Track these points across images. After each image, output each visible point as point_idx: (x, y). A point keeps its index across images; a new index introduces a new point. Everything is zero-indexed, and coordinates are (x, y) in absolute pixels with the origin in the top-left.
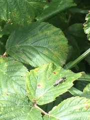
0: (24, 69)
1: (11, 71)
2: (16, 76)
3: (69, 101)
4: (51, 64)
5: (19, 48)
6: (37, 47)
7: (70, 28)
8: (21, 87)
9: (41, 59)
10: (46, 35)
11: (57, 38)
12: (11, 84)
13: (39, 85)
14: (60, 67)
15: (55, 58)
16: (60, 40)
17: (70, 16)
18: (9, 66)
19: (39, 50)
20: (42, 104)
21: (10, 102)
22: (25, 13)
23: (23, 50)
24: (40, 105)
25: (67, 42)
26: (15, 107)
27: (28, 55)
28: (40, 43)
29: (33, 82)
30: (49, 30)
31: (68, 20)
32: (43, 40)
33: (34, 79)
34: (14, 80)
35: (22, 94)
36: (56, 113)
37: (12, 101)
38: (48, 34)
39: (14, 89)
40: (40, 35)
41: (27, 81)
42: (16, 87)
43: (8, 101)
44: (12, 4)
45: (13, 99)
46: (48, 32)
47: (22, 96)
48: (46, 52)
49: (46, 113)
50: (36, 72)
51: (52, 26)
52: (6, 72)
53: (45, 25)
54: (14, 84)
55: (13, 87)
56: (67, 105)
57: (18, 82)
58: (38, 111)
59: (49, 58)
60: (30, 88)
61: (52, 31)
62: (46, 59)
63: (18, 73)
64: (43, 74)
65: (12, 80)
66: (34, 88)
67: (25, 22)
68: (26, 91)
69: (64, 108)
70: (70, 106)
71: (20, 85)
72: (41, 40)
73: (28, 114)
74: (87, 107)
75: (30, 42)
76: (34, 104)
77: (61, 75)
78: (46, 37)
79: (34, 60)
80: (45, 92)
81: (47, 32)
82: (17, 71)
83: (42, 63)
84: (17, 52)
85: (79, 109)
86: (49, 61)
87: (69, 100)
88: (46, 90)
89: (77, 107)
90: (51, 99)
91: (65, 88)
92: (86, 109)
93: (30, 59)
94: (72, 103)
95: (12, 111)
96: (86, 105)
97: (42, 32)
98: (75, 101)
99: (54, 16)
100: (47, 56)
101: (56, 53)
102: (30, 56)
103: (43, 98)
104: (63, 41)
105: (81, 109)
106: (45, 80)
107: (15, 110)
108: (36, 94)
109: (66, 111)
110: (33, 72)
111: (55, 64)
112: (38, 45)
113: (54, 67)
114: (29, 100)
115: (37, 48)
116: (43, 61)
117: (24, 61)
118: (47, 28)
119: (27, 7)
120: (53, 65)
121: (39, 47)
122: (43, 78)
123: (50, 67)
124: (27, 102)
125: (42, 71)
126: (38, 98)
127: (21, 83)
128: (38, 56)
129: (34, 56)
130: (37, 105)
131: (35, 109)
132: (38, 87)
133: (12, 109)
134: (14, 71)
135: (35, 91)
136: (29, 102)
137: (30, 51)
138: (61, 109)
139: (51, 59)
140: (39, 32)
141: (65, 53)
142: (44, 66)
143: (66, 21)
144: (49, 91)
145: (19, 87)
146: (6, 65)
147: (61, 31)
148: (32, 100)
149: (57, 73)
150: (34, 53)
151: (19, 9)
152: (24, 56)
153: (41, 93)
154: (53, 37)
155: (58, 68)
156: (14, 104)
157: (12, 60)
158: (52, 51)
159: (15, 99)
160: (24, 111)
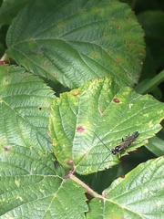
0: (48, 91)
1: (18, 95)
2: (26, 108)
3: (153, 167)
4: (107, 80)
8: (39, 132)
9: (84, 70)
10: (96, 17)
11: (122, 24)
12: (16, 124)
13: (80, 129)
14: (129, 89)
15: (116, 69)
16: (126, 30)
18: (13, 85)
19: (80, 49)
20: (87, 171)
21: (12, 165)
23: (45, 50)
24: (81, 173)
25: (143, 35)
26: (22, 178)
27: (56, 60)
28: (84, 34)
29: (66, 122)
30: (104, 6)
32: (90, 28)
33: (70, 115)
34: (23, 116)
35: (39, 147)
36: (121, 195)
37: (17, 164)
40: (84, 16)
41: (53, 117)
42: (26, 132)
43: (7, 164)
45: (18, 160)
46: (102, 11)
47: (41, 153)
48: (96, 56)
49: (95, 194)
50: (73, 97)
52: (5, 99)
54: (22, 126)
55: (19, 132)
56: (147, 176)
57: (31, 121)
58: (78, 189)
59: (102, 68)
60: (59, 134)
61: (109, 9)
62: (96, 70)
63: (32, 101)
64: (90, 103)
65: (19, 116)
66: (69, 135)
68: (49, 142)
70: (154, 178)
71: (37, 129)
72: (84, 27)
73: (55, 195)
75: (61, 31)
76: (67, 171)
77: (131, 105)
78: (96, 20)
79: (70, 71)
80: (95, 144)
81: (97, 10)
82: (29, 97)
84: (30, 53)
87: (152, 163)
88: (97, 140)
90: (111, 161)
93: (60, 70)
94: (158, 171)
95: (16, 188)
97: (88, 10)
100: (98, 65)
101: (118, 57)
102: (60, 64)
103: (89, 157)
104: (135, 31)
106: (95, 116)
107: (24, 185)
108: (74, 147)
109: (146, 190)
110: (67, 98)
111: (116, 82)
112: (78, 39)
113: (114, 89)
114: (56, 163)
115: (76, 47)
116: (89, 75)
117: (46, 73)
120: (113, 83)
121: (79, 43)
122: (90, 111)
123: (105, 87)
124: (52, 167)
126: (78, 158)
127: (38, 123)
128: (77, 64)
129: (68, 63)
130: (76, 174)
131: (70, 184)
132: (77, 134)
133: (17, 183)
134: (22, 97)
135: (70, 141)
136: (56, 167)
137: (59, 52)
139: (108, 71)
140: (80, 10)
141: (138, 60)
142: (92, 84)
145: (34, 132)
146: (5, 82)
147: (130, 10)
148: (64, 163)
149: (122, 101)
150: (68, 57)
152: (46, 62)
153: (85, 146)
154: (112, 23)
155: (123, 91)
156: (20, 171)
157: (20, 71)
158: (110, 53)
159: (23, 158)
160: (44, 188)
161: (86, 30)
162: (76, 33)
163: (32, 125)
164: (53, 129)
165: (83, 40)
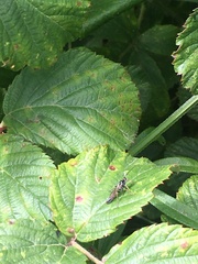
0: (46, 161)
1: (17, 165)
2: (28, 176)
3: (146, 235)
4: (102, 148)
5: (32, 113)
6: (71, 108)
8: (41, 200)
9: (81, 135)
10: (89, 81)
11: (116, 85)
12: (19, 194)
13: (79, 198)
14: (124, 154)
15: (111, 131)
16: (120, 91)
18: (13, 154)
19: (77, 114)
20: (88, 239)
21: (18, 238)
22: (42, 41)
23: (41, 117)
25: (137, 93)
26: (28, 250)
27: (53, 127)
28: (78, 99)
29: (66, 193)
30: (96, 68)
32: (84, 93)
33: (68, 185)
34: (24, 185)
35: (41, 217)
36: (119, 261)
37: (22, 236)
38: (95, 78)
39: (24, 207)
40: (78, 81)
42: (29, 201)
43: (13, 236)
45: (23, 232)
46: (95, 74)
47: (43, 224)
48: (92, 120)
49: (95, 260)
50: (71, 168)
51: (103, 59)
52: (6, 169)
53: (87, 58)
54: (24, 195)
55: (22, 201)
56: (142, 242)
57: (32, 189)
58: (79, 257)
59: (99, 132)
60: (60, 205)
61: (102, 71)
62: (92, 134)
63: (32, 171)
64: (87, 174)
65: (20, 186)
66: (69, 205)
67: (43, 61)
68: (51, 210)
69: (135, 249)
70: (148, 245)
71: (38, 198)
72: (79, 92)
74: (184, 246)
75: (55, 97)
76: (69, 239)
77: (125, 173)
78: (90, 84)
79: (67, 138)
80: (93, 213)
81: (91, 73)
82: (29, 166)
84: (28, 122)
85: (169, 252)
86: (99, 138)
87: (145, 231)
88: (95, 209)
89: (164, 248)
90: (107, 230)
91: (135, 203)
92: (183, 251)
93: (58, 136)
94: (151, 238)
95: (22, 259)
96: (182, 241)
97: (81, 73)
98: (158, 233)
99: (107, 20)
100: (94, 129)
101: (113, 119)
102: (57, 130)
103: (88, 226)
104: (129, 90)
105: (172, 252)
106: (92, 185)
107: (30, 256)
108: (74, 217)
109: (141, 256)
110: (64, 169)
111: (113, 146)
112: (73, 105)
113: (110, 154)
114: (58, 233)
115: (71, 112)
116: (86, 140)
117: (44, 141)
118: (93, 65)
119: (45, 28)
121: (75, 108)
122: (87, 181)
123: (101, 155)
124: (55, 236)
125: (84, 167)
126: (79, 226)
127: (38, 191)
128: (74, 130)
129: (64, 128)
130: (76, 241)
131: (72, 252)
132: (76, 203)
133: (23, 254)
134: (23, 166)
135: (70, 210)
136: (58, 235)
137: (56, 119)
138: (130, 252)
139: (104, 135)
140: (74, 75)
141: (134, 118)
142: (88, 154)
143: (134, 23)
144: (102, 211)
145: (36, 201)
146: (5, 151)
148: (65, 232)
149: (118, 167)
150: (65, 123)
151: (26, 34)
152: (43, 129)
153: (84, 215)
154: (106, 85)
155: (119, 157)
156: (25, 242)
157: (18, 140)
158: (105, 116)
159: (27, 230)
160: (48, 257)
161: (80, 95)
162: (70, 99)
163: (33, 194)
164: (53, 201)
165: (79, 105)
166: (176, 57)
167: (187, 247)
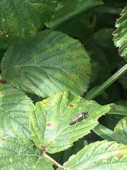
0: (28, 100)
1: (9, 103)
2: (16, 111)
3: (93, 148)
4: (65, 93)
5: (20, 71)
6: (45, 68)
7: (96, 36)
8: (24, 127)
9: (51, 85)
10: (58, 50)
11: (75, 54)
12: (9, 122)
13: (48, 125)
14: (80, 97)
15: (72, 83)
16: (78, 58)
17: (95, 18)
18: (6, 97)
19: (49, 72)
20: (54, 151)
21: (8, 149)
22: (26, 20)
23: (26, 73)
24: (50, 153)
25: (89, 59)
26: (14, 157)
27: (33, 80)
28: (51, 62)
29: (40, 120)
30: (63, 42)
31: (92, 23)
32: (54, 58)
33: (42, 116)
34: (13, 116)
35: (24, 137)
36: (74, 165)
37: (10, 148)
38: (62, 48)
39: (13, 130)
40: (50, 50)
42: (16, 127)
43: (4, 149)
44: (7, 6)
45: (11, 146)
46: (62, 46)
47: (25, 141)
48: (59, 76)
49: (59, 165)
50: (44, 105)
51: (67, 37)
52: (2, 106)
53: (56, 35)
54: (13, 123)
55: (11, 127)
56: (90, 153)
57: (18, 120)
58: (48, 163)
59: (63, 83)
60: (36, 129)
61: (66, 44)
62: (59, 85)
63: (18, 107)
64: (55, 108)
65: (10, 117)
66: (43, 129)
67: (27, 33)
68: (30, 133)
69: (85, 157)
70: (94, 155)
71: (22, 125)
72: (51, 57)
73: (34, 167)
74: (118, 156)
75: (35, 61)
76: (42, 152)
77: (80, 109)
78: (58, 52)
79: (42, 86)
80: (58, 134)
81: (59, 45)
82: (16, 104)
83: (52, 91)
84: (17, 76)
85: (108, 159)
86: (63, 87)
87: (93, 145)
88: (59, 131)
89: (104, 157)
90: (67, 145)
91: (86, 128)
92: (117, 159)
93: (36, 86)
94: (96, 150)
95: (10, 163)
96: (117, 152)
97: (53, 45)
98: (101, 147)
99: (71, 20)
100: (60, 81)
101: (73, 75)
102: (35, 82)
103: (54, 142)
104: (84, 58)
105: (110, 159)
106: (58, 116)
107: (15, 161)
108: (46, 137)
109: (89, 162)
110: (40, 106)
111: (72, 93)
112: (47, 65)
113: (70, 97)
114: (35, 147)
115: (46, 70)
116: (55, 89)
117: (27, 88)
118: (60, 40)
119: (29, 11)
120: (70, 94)
121: (48, 68)
122: (55, 113)
123: (64, 97)
124: (32, 149)
125: (53, 104)
126: (48, 143)
127: (23, 121)
128: (47, 81)
129: (41, 81)
130: (47, 153)
131: (43, 160)
132: (47, 128)
133: (11, 160)
134: (13, 104)
135: (43, 133)
136: (34, 149)
137: (35, 74)
138: (82, 159)
139: (67, 86)
140: (47, 46)
141: (87, 76)
142: (55, 96)
143: (89, 26)
144: (64, 133)
145: (21, 127)
146: (1, 95)
147: (80, 44)
148: (39, 147)
149: (75, 105)
150: (41, 77)
151: (16, 14)
152: (27, 81)
153: (52, 136)
154: (68, 53)
155: (76, 99)
156: (13, 152)
157: (10, 88)
158: (68, 73)
159: (13, 145)
160: (27, 163)
161: (51, 59)
162: (45, 61)
163: (19, 123)
164: (32, 126)
165: (50, 65)
166: (115, 35)
167: (120, 156)
